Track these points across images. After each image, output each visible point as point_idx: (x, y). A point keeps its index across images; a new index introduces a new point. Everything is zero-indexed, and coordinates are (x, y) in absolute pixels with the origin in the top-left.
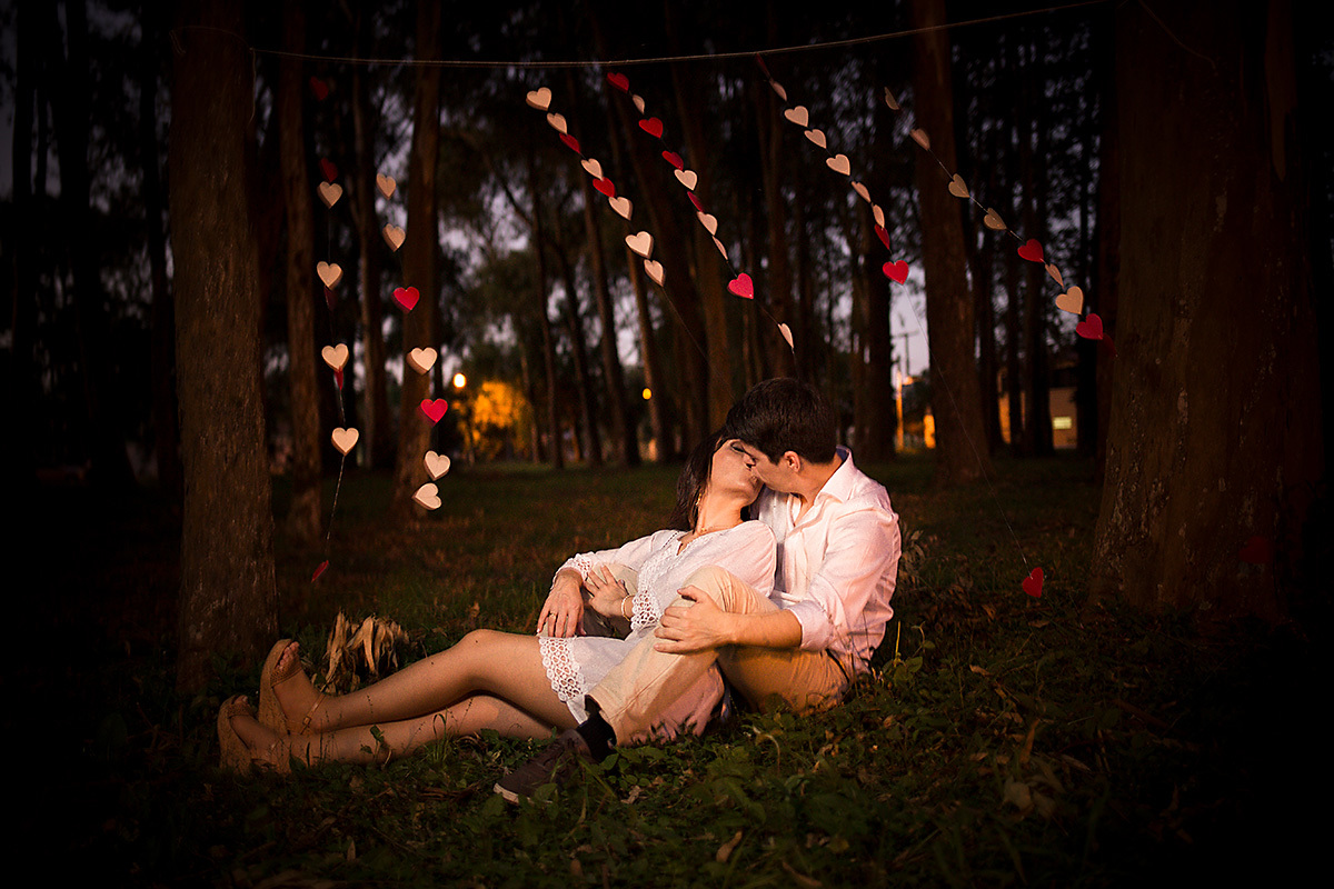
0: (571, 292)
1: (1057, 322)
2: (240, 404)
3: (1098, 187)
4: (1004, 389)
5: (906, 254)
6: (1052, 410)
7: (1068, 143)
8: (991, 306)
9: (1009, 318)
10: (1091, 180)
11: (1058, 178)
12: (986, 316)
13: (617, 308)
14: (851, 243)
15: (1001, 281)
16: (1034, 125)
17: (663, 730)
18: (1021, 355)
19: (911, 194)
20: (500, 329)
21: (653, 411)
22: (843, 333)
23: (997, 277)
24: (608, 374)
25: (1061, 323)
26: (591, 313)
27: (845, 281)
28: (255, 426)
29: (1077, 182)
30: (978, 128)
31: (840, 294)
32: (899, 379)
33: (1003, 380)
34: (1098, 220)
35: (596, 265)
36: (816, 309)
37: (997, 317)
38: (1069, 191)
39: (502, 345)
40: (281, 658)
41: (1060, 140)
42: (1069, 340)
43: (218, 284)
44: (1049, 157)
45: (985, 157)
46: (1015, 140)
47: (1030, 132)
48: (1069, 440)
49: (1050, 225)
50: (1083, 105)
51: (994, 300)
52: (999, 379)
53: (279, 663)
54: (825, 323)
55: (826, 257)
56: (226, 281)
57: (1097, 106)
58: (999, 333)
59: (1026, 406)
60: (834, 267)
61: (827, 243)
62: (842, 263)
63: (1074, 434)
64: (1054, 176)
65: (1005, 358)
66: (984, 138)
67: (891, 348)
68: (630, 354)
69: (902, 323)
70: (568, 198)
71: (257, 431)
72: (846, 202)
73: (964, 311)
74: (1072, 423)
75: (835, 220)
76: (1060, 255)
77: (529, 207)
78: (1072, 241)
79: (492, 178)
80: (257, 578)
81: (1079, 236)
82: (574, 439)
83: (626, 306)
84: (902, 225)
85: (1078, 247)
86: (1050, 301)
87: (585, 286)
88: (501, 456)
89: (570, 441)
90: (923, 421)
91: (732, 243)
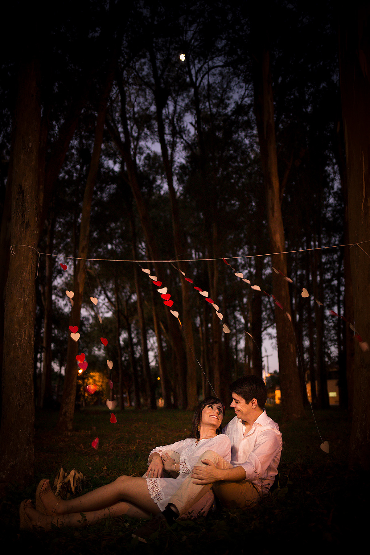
0: (130, 335)
1: (329, 352)
2: (27, 383)
3: (344, 298)
4: (308, 380)
5: (267, 323)
6: (329, 389)
7: (331, 280)
8: (303, 345)
9: (310, 350)
10: (341, 295)
11: (328, 295)
12: (300, 349)
13: (148, 342)
14: (245, 318)
15: (306, 335)
16: (318, 273)
17: (192, 513)
18: (315, 365)
19: (269, 299)
20: (99, 350)
21: (163, 386)
22: (241, 355)
23: (304, 333)
24: (144, 370)
25: (331, 353)
26: (138, 343)
27: (242, 334)
28: (31, 393)
29: (335, 296)
30: (296, 273)
31: (241, 338)
32: (265, 375)
33: (308, 375)
34: (345, 311)
35: (141, 324)
36: (230, 345)
37: (305, 349)
38: (332, 299)
39: (99, 356)
40: (43, 486)
41: (328, 279)
42: (335, 359)
43: (21, 339)
44: (324, 285)
45: (299, 284)
46: (311, 278)
47: (316, 275)
48: (336, 402)
49: (325, 312)
50: (337, 265)
51: (303, 343)
52: (306, 375)
53: (42, 488)
54: (234, 350)
55: (235, 323)
56: (24, 338)
57: (343, 266)
58: (306, 356)
59: (318, 387)
60: (238, 328)
61: (235, 317)
62: (241, 326)
63: (338, 399)
64: (327, 293)
65: (308, 366)
66: (298, 277)
67: (262, 361)
68: (153, 361)
69: (266, 351)
70: (130, 297)
71: (31, 395)
72: (243, 301)
73: (292, 348)
74: (337, 394)
75: (238, 308)
76: (330, 324)
77: (113, 300)
78: (334, 319)
79: (99, 288)
80: (27, 453)
81: (337, 317)
82: (128, 397)
83: (153, 341)
84: (266, 311)
85: (336, 322)
86: (326, 343)
87: (135, 332)
88: (96, 404)
89: (126, 398)
90: (274, 392)
91: (196, 317)
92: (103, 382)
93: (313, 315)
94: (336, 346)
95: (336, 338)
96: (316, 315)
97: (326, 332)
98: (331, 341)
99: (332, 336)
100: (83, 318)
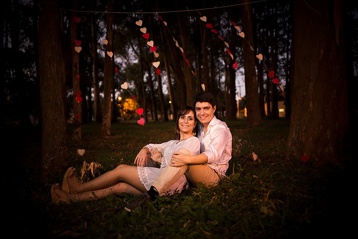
0: (150, 74)
1: (280, 83)
2: (58, 104)
3: (291, 47)
4: (266, 101)
5: (240, 65)
6: (279, 107)
7: (283, 35)
8: (263, 79)
9: (268, 82)
10: (290, 45)
12: (261, 81)
13: (162, 79)
14: (225, 62)
15: (265, 72)
16: (274, 30)
17: (170, 192)
18: (270, 92)
19: (241, 48)
20: (131, 84)
21: (172, 107)
22: (223, 86)
23: (264, 71)
24: (160, 96)
26: (155, 80)
27: (223, 72)
28: (62, 111)
29: (286, 46)
30: (259, 31)
31: (222, 75)
32: (238, 98)
34: (291, 56)
36: (216, 79)
37: (264, 82)
38: (283, 48)
39: (131, 88)
40: (70, 172)
41: (281, 34)
43: (51, 72)
44: (278, 39)
45: (261, 39)
46: (269, 34)
47: (273, 32)
48: (283, 115)
49: (278, 57)
50: (288, 25)
51: (263, 77)
52: (265, 98)
53: (69, 174)
54: (218, 83)
55: (218, 65)
56: (54, 71)
57: (291, 25)
58: (265, 86)
59: (272, 106)
60: (221, 68)
61: (219, 61)
62: (223, 67)
63: (284, 113)
64: (280, 44)
65: (266, 93)
66: (261, 33)
67: (236, 90)
68: (166, 91)
69: (239, 83)
71: (62, 112)
72: (224, 51)
73: (255, 80)
74: (284, 110)
75: (221, 55)
76: (281, 65)
77: (138, 51)
78: (284, 61)
79: (128, 44)
80: (62, 152)
81: (286, 60)
82: (151, 114)
83: (165, 78)
84: (239, 57)
85: (286, 63)
86: (278, 78)
87: (154, 72)
88: (131, 118)
89: (149, 115)
90: (244, 110)
91: (193, 61)
92: (134, 105)
93: (270, 59)
94: (285, 79)
95: (285, 74)
96: (272, 59)
97: (278, 70)
98: (282, 76)
99: (282, 73)
100: (118, 63)
